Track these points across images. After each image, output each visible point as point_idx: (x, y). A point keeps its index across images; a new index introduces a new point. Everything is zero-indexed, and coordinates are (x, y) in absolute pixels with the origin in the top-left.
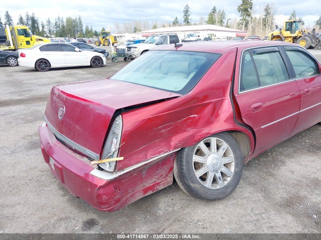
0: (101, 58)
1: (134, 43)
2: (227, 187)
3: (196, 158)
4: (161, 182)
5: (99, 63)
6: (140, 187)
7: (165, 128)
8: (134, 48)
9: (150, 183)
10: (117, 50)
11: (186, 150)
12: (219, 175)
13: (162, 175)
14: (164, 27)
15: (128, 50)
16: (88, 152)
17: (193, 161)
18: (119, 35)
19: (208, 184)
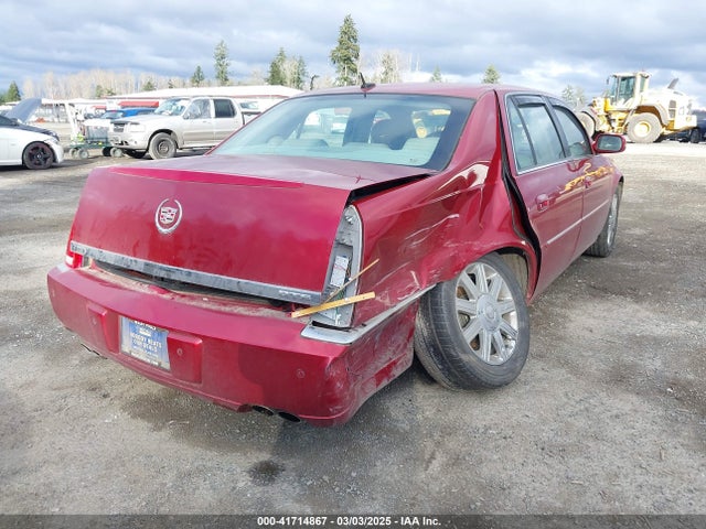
0: (48, 145)
1: (123, 116)
2: (513, 359)
3: (460, 304)
4: (399, 359)
5: (45, 159)
6: (372, 371)
7: (418, 237)
8: (133, 124)
9: (383, 361)
10: (84, 130)
11: (444, 286)
12: (497, 335)
13: (399, 346)
14: (171, 87)
15: (115, 130)
16: (284, 291)
17: (457, 309)
18: (58, 102)
19: (485, 353)
